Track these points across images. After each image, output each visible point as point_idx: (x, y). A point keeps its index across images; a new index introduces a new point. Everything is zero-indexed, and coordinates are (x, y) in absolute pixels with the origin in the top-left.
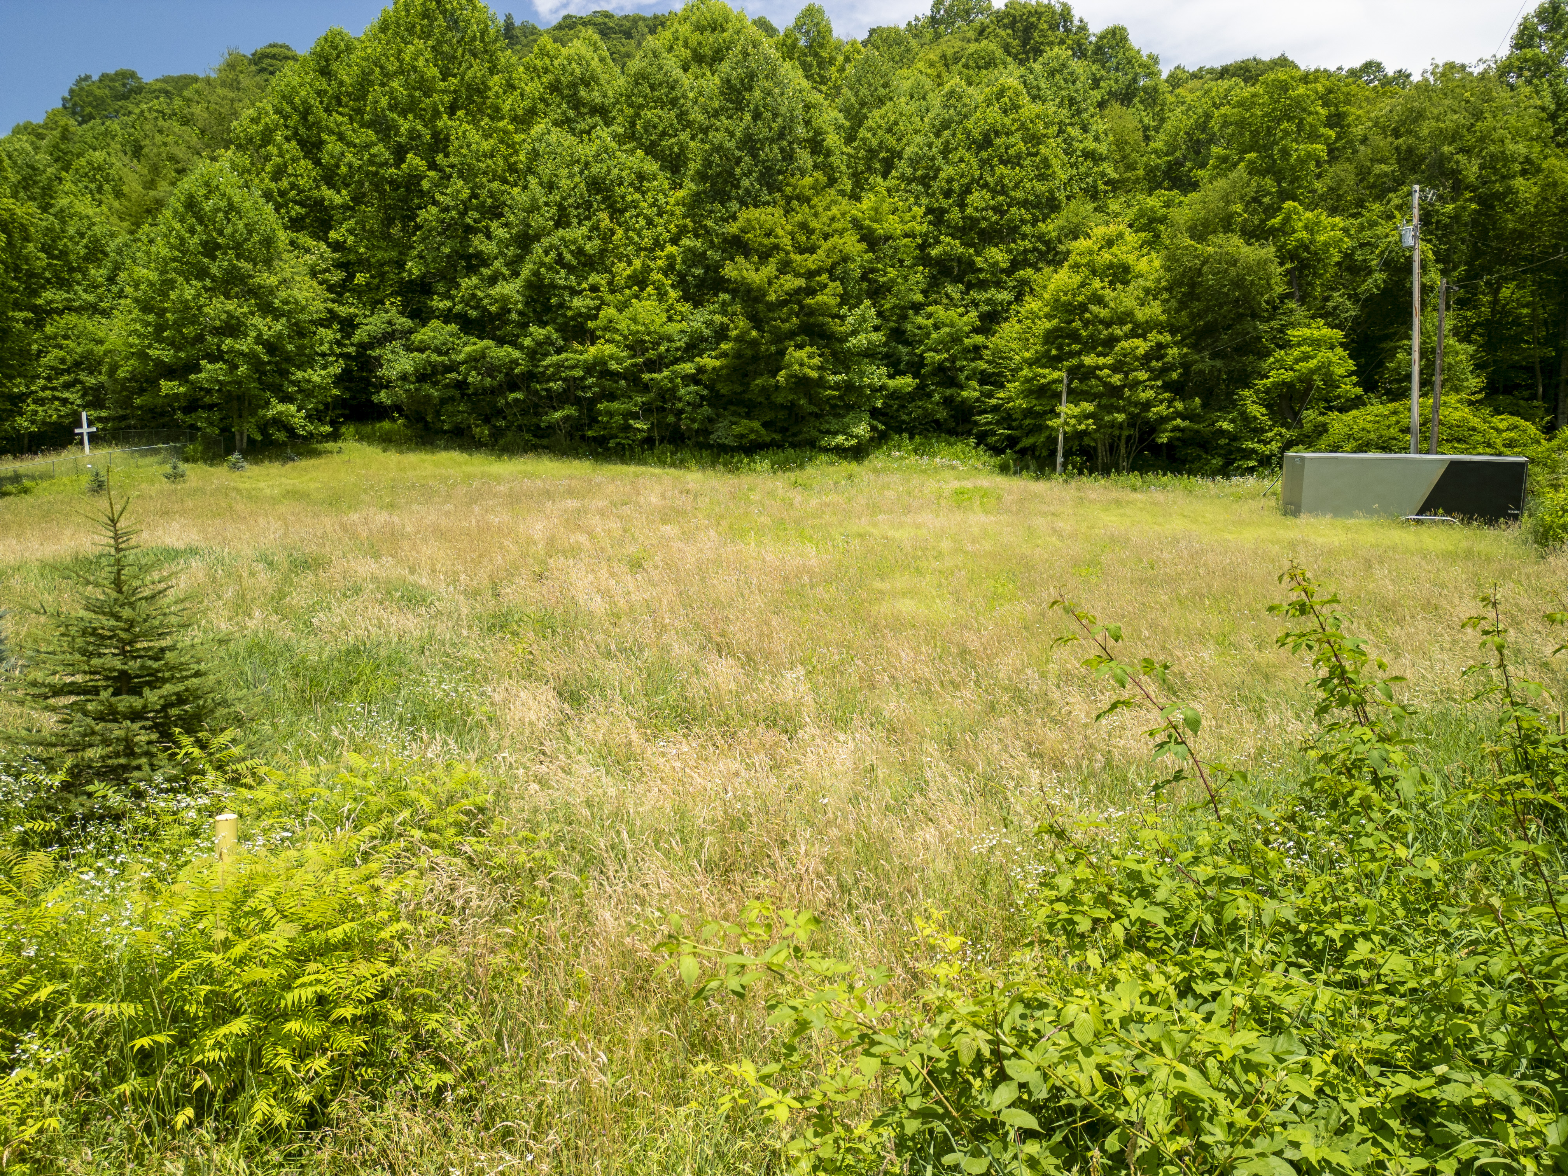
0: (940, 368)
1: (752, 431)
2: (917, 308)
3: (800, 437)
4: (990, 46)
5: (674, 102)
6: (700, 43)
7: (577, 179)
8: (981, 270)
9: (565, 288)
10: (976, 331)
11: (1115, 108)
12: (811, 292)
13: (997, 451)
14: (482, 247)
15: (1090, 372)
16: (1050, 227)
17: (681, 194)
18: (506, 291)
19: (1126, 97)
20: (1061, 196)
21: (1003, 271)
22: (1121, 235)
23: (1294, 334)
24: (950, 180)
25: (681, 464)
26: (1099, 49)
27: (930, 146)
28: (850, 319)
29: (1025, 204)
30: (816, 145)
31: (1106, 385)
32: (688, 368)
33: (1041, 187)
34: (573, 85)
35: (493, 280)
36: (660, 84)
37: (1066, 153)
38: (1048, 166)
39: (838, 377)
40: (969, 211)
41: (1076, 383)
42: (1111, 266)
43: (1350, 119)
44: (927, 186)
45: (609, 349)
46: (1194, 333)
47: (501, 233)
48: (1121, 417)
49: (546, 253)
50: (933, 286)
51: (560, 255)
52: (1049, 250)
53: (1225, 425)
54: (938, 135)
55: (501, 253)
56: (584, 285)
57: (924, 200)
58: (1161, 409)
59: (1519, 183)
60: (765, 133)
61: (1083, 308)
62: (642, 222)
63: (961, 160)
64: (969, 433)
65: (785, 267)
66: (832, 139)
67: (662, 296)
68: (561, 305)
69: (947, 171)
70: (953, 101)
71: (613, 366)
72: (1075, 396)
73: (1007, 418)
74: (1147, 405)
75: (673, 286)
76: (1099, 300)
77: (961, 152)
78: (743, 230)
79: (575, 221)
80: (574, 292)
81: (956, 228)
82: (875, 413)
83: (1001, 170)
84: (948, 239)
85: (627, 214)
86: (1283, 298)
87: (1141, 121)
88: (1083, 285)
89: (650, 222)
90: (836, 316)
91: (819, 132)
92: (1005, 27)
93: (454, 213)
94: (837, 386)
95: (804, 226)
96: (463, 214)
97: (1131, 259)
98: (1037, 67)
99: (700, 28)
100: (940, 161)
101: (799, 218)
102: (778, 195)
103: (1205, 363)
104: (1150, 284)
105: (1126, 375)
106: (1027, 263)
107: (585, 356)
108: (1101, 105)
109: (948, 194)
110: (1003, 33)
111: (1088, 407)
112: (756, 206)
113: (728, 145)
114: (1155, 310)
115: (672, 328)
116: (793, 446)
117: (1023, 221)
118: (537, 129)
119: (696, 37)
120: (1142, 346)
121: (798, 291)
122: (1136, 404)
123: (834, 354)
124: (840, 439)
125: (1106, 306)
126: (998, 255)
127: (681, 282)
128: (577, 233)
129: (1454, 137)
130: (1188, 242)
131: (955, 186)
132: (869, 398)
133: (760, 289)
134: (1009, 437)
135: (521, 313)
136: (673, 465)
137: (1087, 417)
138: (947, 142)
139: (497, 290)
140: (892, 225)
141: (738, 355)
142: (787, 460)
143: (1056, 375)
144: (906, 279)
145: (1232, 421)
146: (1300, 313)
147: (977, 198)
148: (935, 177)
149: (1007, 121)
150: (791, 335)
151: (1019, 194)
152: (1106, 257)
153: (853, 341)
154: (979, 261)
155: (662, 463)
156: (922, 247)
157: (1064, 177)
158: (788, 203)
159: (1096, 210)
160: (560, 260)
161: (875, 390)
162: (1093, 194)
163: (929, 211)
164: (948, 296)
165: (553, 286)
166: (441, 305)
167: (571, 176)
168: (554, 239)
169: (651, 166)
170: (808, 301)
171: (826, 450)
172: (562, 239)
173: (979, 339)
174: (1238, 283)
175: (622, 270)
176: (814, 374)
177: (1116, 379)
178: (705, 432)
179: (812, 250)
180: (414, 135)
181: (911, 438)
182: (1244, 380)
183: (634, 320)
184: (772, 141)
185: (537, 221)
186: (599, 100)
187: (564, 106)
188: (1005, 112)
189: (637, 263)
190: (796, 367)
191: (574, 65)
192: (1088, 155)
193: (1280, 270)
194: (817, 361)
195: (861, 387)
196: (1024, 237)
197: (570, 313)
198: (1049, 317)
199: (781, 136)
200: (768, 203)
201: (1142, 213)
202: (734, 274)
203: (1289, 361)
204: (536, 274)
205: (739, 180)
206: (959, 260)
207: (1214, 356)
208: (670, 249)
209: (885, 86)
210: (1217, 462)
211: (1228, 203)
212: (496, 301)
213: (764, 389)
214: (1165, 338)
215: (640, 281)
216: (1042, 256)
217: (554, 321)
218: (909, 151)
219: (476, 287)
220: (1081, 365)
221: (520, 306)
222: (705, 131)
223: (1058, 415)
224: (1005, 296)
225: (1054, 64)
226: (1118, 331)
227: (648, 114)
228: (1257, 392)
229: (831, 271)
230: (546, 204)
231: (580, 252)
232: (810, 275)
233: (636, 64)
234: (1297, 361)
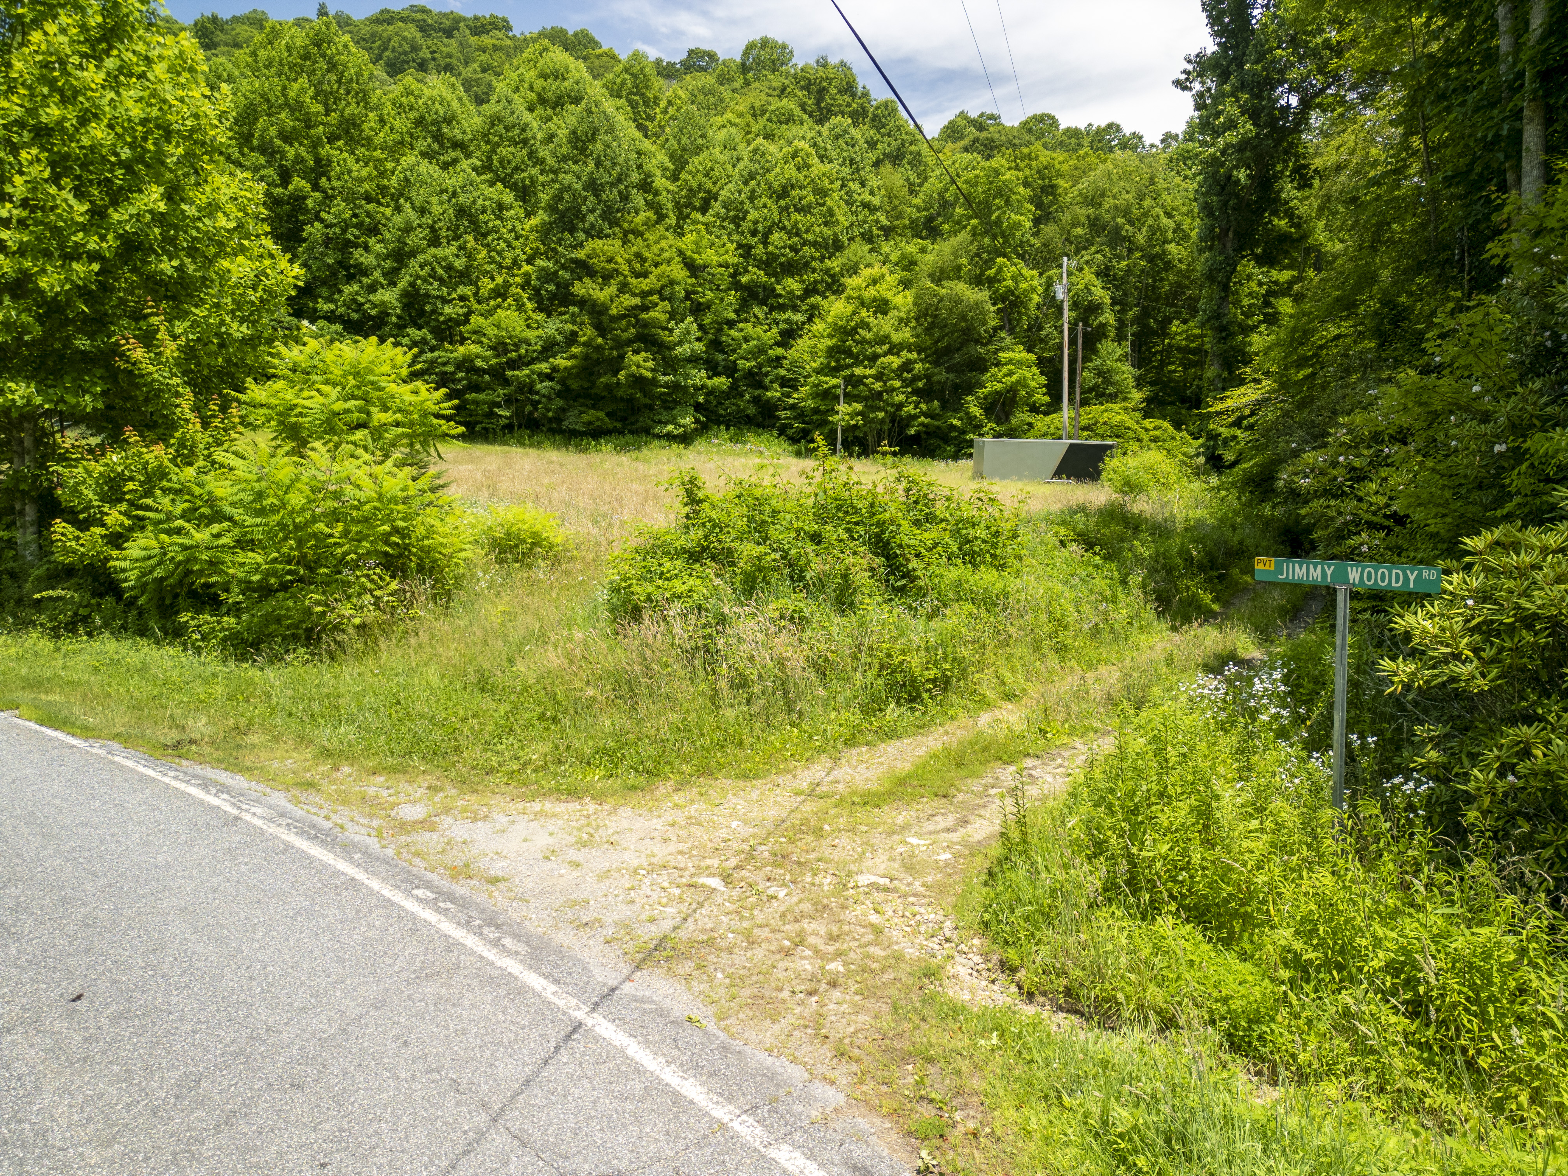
0: (750, 373)
1: (598, 419)
2: (731, 324)
3: (637, 426)
4: (789, 104)
5: (525, 142)
6: (544, 89)
7: (446, 206)
8: (780, 296)
9: (438, 297)
10: (778, 344)
11: (886, 168)
12: (645, 308)
13: (794, 440)
14: (362, 260)
15: (860, 380)
16: (835, 264)
17: (534, 221)
18: (386, 299)
19: (896, 158)
20: (844, 239)
21: (798, 297)
22: (883, 276)
23: (1004, 356)
24: (756, 222)
25: (539, 445)
26: (875, 117)
27: (740, 192)
28: (677, 332)
29: (815, 244)
30: (646, 186)
31: (871, 390)
32: (544, 367)
33: (827, 232)
34: (436, 123)
35: (372, 288)
36: (513, 126)
37: (847, 203)
38: (832, 215)
39: (667, 378)
40: (771, 248)
41: (849, 388)
42: (875, 300)
43: (1060, 191)
44: (738, 226)
45: (474, 349)
46: (935, 352)
47: (379, 248)
48: (881, 415)
49: (422, 267)
50: (743, 307)
51: (433, 269)
52: (834, 282)
53: (955, 422)
54: (746, 183)
55: (379, 265)
56: (454, 296)
57: (735, 237)
58: (909, 409)
59: (1172, 248)
60: (606, 178)
61: (854, 330)
62: (504, 245)
63: (765, 206)
64: (773, 426)
65: (624, 288)
66: (660, 182)
67: (520, 308)
68: (434, 312)
69: (753, 215)
70: (758, 157)
71: (479, 363)
72: (850, 398)
73: (801, 415)
74: (900, 406)
75: (529, 299)
76: (866, 325)
77: (764, 200)
78: (588, 256)
79: (444, 240)
80: (445, 301)
81: (761, 261)
82: (698, 407)
83: (796, 216)
84: (755, 270)
85: (490, 238)
86: (995, 329)
87: (907, 180)
88: (854, 313)
89: (509, 245)
90: (665, 328)
91: (648, 175)
92: (802, 88)
93: (338, 230)
94: (666, 385)
95: (639, 256)
96: (344, 231)
97: (889, 295)
98: (825, 130)
99: (544, 76)
100: (747, 205)
101: (634, 249)
102: (617, 229)
103: (942, 375)
104: (903, 315)
105: (885, 383)
106: (815, 292)
107: (455, 355)
108: (877, 164)
109: (754, 233)
110: (800, 94)
111: (858, 407)
112: (601, 238)
113: (576, 186)
114: (905, 335)
115: (531, 335)
116: (632, 432)
117: (813, 258)
118: (408, 160)
119: (540, 83)
120: (895, 361)
121: (636, 307)
122: (892, 405)
123: (663, 359)
124: (670, 428)
125: (870, 330)
126: (793, 285)
127: (536, 295)
128: (448, 251)
129: (1126, 213)
130: (929, 284)
131: (760, 227)
132: (693, 395)
133: (603, 304)
134: (803, 430)
135: (399, 317)
136: (531, 445)
137: (858, 414)
138: (753, 191)
139: (376, 298)
140: (710, 256)
141: (586, 357)
142: (627, 443)
143: (835, 381)
144: (722, 300)
145: (960, 419)
146: (1009, 340)
147: (777, 238)
148: (744, 219)
149: (801, 177)
150: (629, 342)
151: (810, 237)
152: (871, 292)
153: (679, 350)
154: (779, 289)
155: (522, 444)
156: (734, 276)
157: (847, 224)
158: (625, 236)
159: (871, 250)
160: (433, 275)
161: (697, 389)
162: (868, 238)
163: (740, 246)
164: (755, 316)
165: (427, 295)
166: (325, 307)
167: (441, 203)
168: (427, 257)
169: (508, 197)
170: (643, 316)
171: (658, 437)
172: (434, 256)
173: (779, 351)
174: (963, 317)
175: (487, 285)
176: (649, 375)
177: (878, 386)
178: (558, 420)
179: (645, 275)
180: (299, 160)
181: (727, 429)
182: (970, 388)
183: (498, 326)
184: (612, 185)
185: (412, 240)
186: (460, 137)
187: (429, 140)
188: (799, 169)
189: (499, 280)
190: (634, 368)
191: (437, 105)
192: (866, 205)
193: (992, 308)
194: (651, 364)
195: (686, 387)
196: (814, 270)
197: (442, 318)
198: (830, 336)
199: (619, 180)
200: (608, 236)
201: (903, 257)
202: (582, 292)
203: (1000, 375)
204: (412, 284)
205: (584, 216)
206: (764, 288)
207: (948, 370)
208: (527, 268)
209: (704, 136)
210: (951, 449)
211: (957, 257)
212: (376, 306)
213: (608, 387)
214: (914, 356)
215: (501, 293)
216: (829, 287)
217: (427, 324)
218: (723, 194)
219: (357, 294)
220: (853, 375)
221: (398, 311)
222: (555, 172)
223: (837, 413)
224: (799, 317)
225: (838, 130)
226: (879, 350)
227: (503, 151)
228: (977, 398)
229: (660, 292)
230: (420, 226)
231: (449, 268)
232: (644, 294)
233: (491, 108)
234: (1006, 375)
